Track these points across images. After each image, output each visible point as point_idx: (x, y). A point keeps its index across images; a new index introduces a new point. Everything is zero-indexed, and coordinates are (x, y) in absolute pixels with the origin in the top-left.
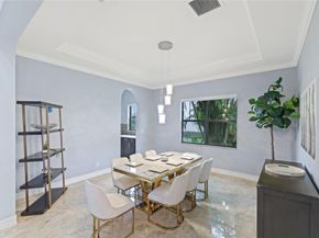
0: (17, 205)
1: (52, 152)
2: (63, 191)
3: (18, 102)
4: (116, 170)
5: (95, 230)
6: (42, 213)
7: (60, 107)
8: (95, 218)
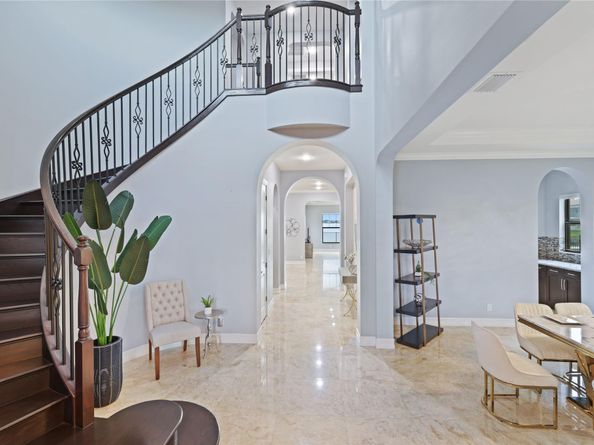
0: (395, 331)
1: (425, 277)
2: (438, 331)
3: (394, 217)
4: (522, 320)
5: (487, 395)
6: (418, 348)
7: (433, 217)
8: (487, 374)
